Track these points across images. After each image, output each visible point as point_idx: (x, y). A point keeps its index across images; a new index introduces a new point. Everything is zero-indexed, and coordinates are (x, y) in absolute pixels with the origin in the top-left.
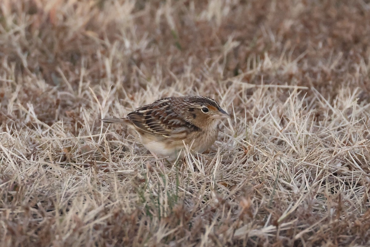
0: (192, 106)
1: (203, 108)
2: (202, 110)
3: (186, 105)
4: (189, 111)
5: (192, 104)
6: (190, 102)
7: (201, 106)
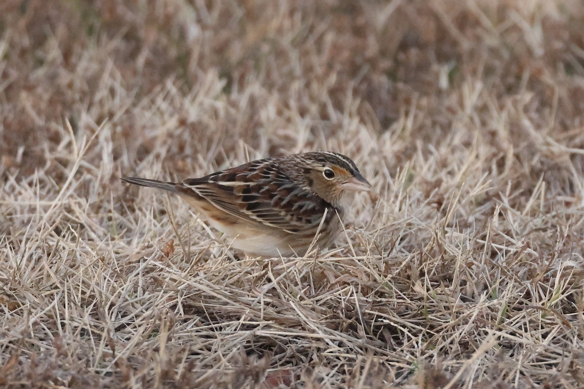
0: (308, 164)
1: (326, 170)
2: (323, 173)
3: (300, 163)
4: (304, 172)
5: (308, 162)
6: (306, 159)
7: (324, 166)
